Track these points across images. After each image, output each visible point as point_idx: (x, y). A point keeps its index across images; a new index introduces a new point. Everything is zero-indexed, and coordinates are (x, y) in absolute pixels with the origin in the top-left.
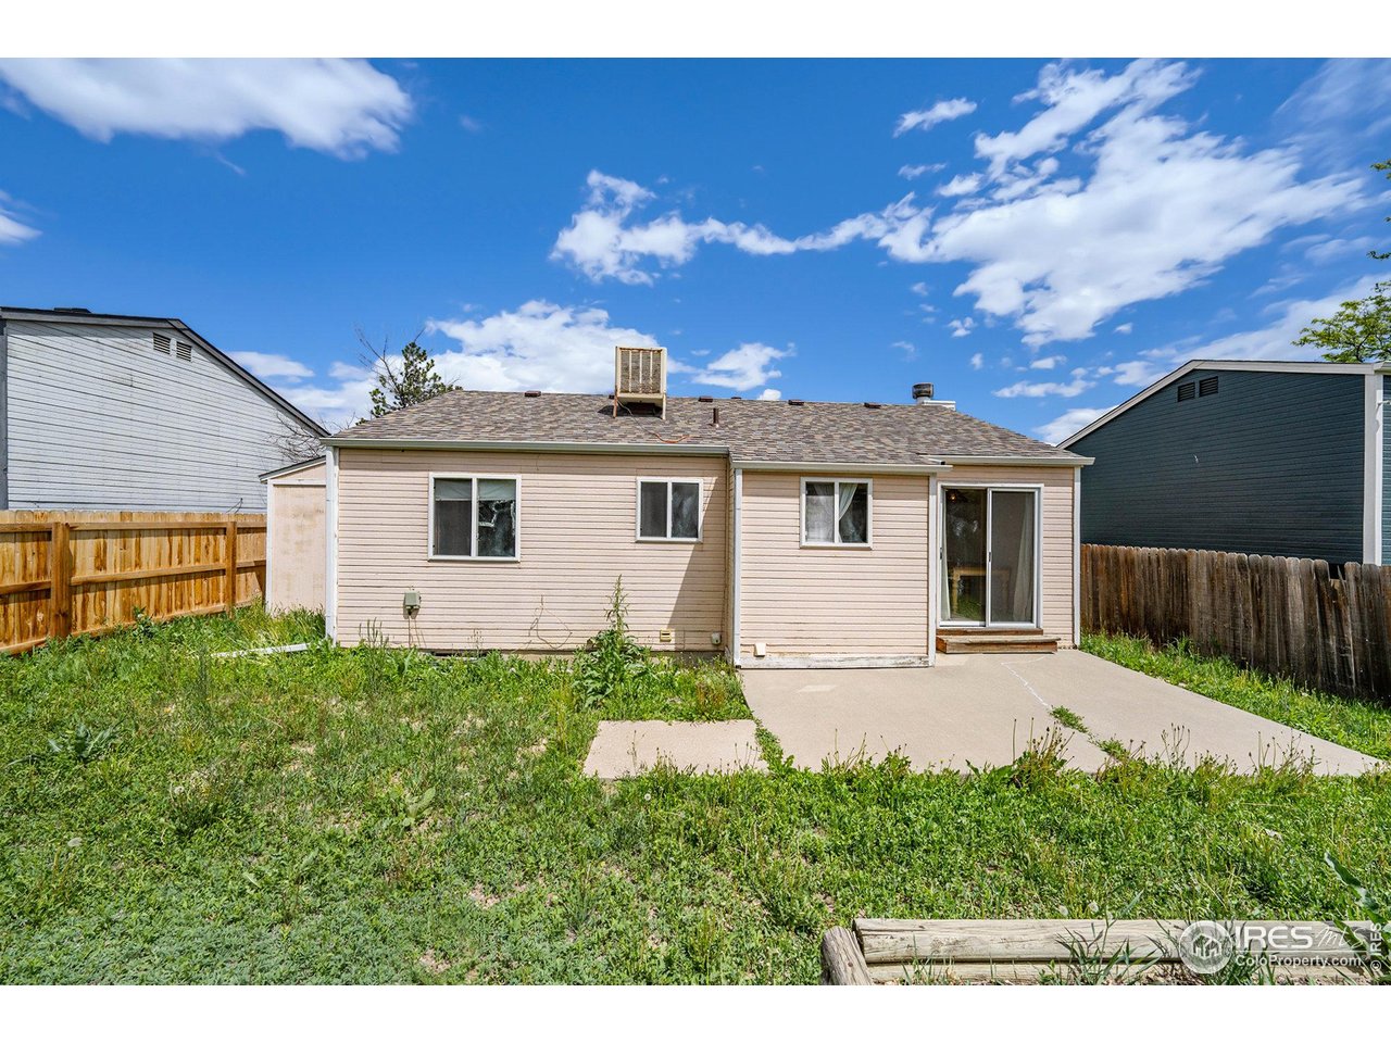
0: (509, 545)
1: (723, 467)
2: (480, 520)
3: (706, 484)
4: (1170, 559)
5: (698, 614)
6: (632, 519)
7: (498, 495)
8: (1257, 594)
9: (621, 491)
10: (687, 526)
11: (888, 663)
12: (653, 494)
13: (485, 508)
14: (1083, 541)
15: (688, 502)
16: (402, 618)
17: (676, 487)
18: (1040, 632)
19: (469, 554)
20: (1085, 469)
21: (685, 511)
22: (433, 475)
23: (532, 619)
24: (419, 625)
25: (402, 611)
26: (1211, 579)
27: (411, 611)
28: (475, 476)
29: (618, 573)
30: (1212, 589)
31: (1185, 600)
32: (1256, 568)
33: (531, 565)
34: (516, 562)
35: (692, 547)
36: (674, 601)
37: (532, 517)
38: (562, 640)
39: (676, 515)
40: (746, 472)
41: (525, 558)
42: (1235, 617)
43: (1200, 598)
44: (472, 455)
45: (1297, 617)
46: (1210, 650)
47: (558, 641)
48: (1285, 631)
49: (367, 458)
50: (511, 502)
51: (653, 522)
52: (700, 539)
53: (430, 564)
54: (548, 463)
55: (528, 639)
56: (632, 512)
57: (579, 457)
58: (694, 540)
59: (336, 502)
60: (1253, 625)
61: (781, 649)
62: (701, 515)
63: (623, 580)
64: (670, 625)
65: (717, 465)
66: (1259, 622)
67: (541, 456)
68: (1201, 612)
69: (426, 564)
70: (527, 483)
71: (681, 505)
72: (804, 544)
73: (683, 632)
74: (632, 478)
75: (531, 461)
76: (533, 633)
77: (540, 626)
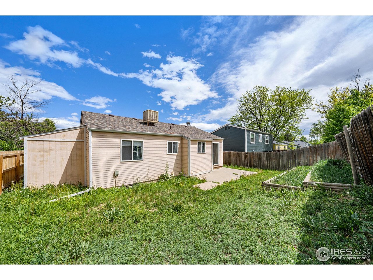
0: (141, 156)
1: (181, 139)
2: (134, 151)
3: (179, 142)
4: (229, 153)
5: (177, 168)
6: (166, 150)
7: (138, 145)
8: (239, 157)
9: (163, 144)
10: (176, 151)
11: (208, 172)
12: (170, 144)
13: (135, 148)
14: (223, 151)
15: (176, 146)
16: (113, 178)
17: (174, 143)
18: (219, 165)
19: (131, 160)
20: (223, 140)
21: (175, 148)
22: (122, 139)
23: (147, 174)
24: (118, 180)
25: (113, 177)
26: (234, 155)
27: (116, 176)
28: (133, 140)
29: (167, 161)
30: (234, 157)
31: (231, 159)
32: (239, 153)
33: (146, 161)
34: (143, 161)
35: (176, 155)
36: (173, 166)
37: (146, 150)
38: (153, 178)
39: (174, 149)
40: (191, 141)
41: (144, 160)
42: (237, 160)
43: (232, 158)
44: (132, 135)
45: (243, 159)
46: (234, 165)
47: (152, 179)
48: (242, 161)
49: (102, 134)
50: (141, 146)
51: (170, 150)
52: (178, 153)
53: (121, 163)
54: (149, 137)
55: (145, 179)
56: (166, 148)
57: (155, 136)
58: (177, 153)
59: (92, 147)
60: (239, 161)
61: (195, 172)
62: (178, 148)
63: (168, 162)
64: (173, 171)
65: (180, 138)
66: (239, 160)
67: (148, 136)
68: (233, 160)
69: (120, 163)
70: (145, 142)
71: (174, 147)
72: (198, 153)
73: (175, 172)
74: (166, 141)
75: (146, 137)
76: (147, 177)
77: (148, 175)
